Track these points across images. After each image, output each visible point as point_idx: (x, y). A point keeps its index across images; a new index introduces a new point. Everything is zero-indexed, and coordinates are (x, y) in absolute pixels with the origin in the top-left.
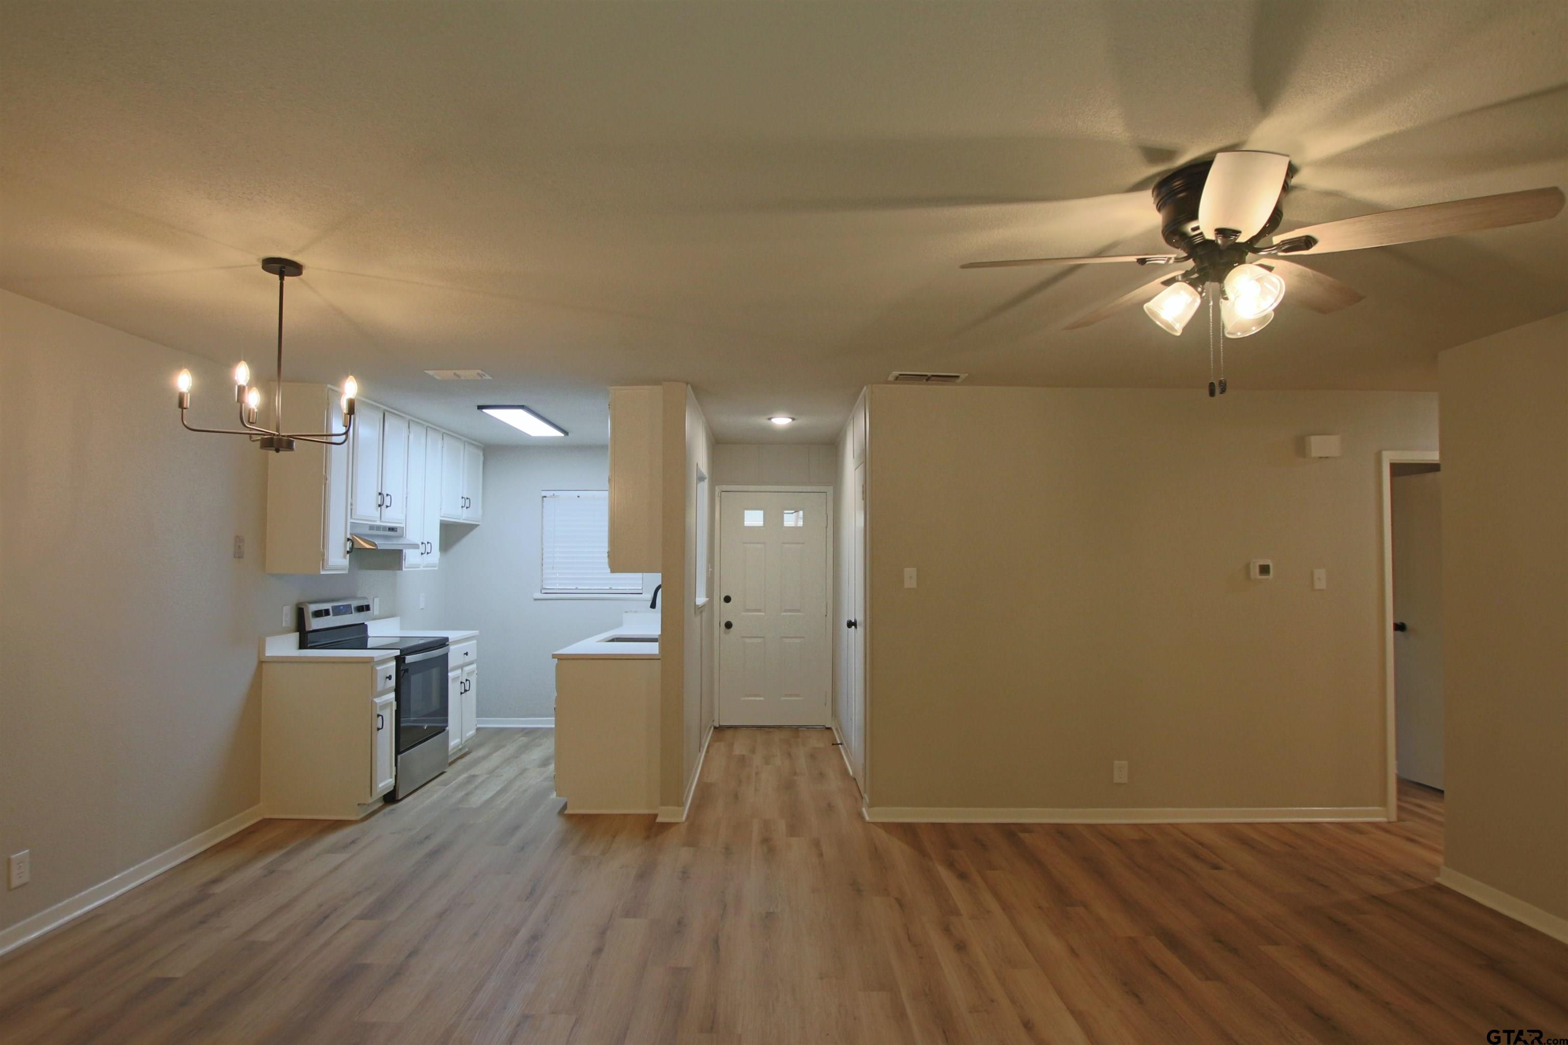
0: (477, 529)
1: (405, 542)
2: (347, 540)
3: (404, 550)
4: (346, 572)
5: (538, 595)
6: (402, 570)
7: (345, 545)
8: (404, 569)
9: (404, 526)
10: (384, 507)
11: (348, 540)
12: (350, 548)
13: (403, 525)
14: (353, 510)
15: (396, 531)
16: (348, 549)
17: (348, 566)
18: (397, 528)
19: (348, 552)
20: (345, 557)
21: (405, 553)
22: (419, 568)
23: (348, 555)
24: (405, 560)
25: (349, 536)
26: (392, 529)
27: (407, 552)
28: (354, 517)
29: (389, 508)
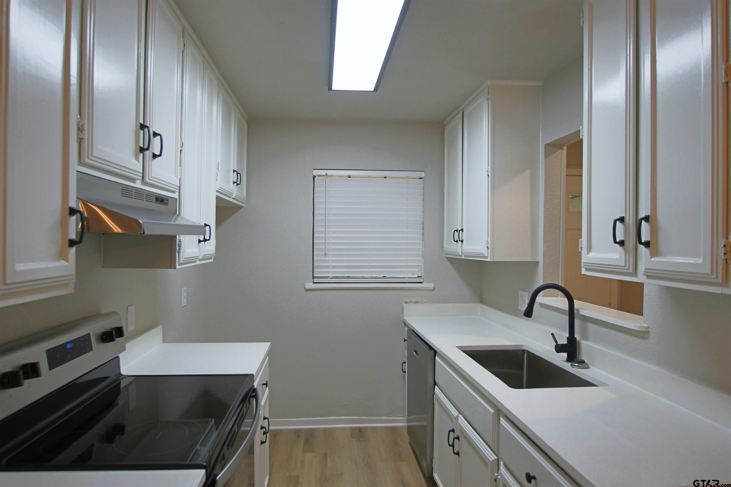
0: (240, 212)
1: (179, 222)
2: (68, 211)
3: (177, 236)
4: (70, 290)
5: (309, 285)
6: (175, 268)
7: (64, 226)
8: (178, 267)
9: (178, 198)
10: (148, 154)
11: (73, 212)
12: (77, 232)
13: (176, 196)
14: (85, 144)
15: (167, 204)
16: (73, 236)
17: (74, 277)
18: (167, 200)
19: (72, 243)
20: (63, 256)
21: (180, 241)
22: (195, 262)
23: (73, 250)
24: (179, 252)
25: (73, 204)
26: (161, 200)
27: (181, 239)
28: (87, 161)
29: (158, 159)
